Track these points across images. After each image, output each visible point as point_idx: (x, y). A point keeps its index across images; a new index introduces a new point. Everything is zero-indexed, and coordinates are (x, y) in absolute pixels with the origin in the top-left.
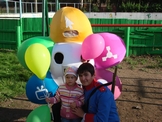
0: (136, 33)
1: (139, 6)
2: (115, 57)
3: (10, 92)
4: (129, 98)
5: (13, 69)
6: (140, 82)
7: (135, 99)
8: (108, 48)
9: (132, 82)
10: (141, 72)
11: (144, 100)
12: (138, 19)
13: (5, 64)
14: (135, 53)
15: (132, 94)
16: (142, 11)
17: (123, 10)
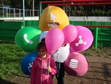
0: (102, 31)
1: (104, 12)
2: (85, 43)
3: (16, 71)
4: (98, 77)
5: (18, 55)
6: (105, 65)
7: (102, 78)
8: (80, 37)
9: (100, 65)
10: (106, 59)
11: (109, 79)
12: (103, 21)
13: (12, 52)
14: (102, 45)
15: (100, 74)
16: (105, 15)
17: (92, 15)
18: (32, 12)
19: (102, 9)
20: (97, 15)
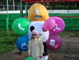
8: (56, 25)
10: (67, 39)
16: (65, 9)
17: (56, 9)
18: (13, 7)
19: (63, 5)
20: (59, 9)
